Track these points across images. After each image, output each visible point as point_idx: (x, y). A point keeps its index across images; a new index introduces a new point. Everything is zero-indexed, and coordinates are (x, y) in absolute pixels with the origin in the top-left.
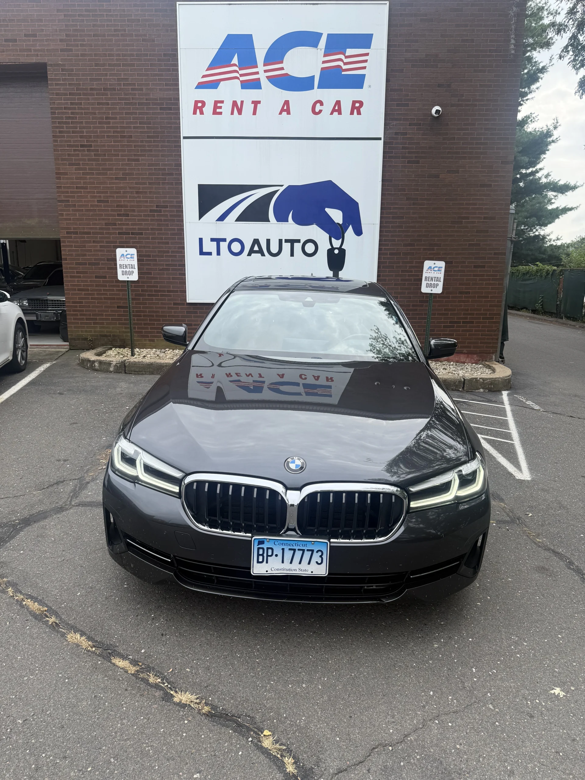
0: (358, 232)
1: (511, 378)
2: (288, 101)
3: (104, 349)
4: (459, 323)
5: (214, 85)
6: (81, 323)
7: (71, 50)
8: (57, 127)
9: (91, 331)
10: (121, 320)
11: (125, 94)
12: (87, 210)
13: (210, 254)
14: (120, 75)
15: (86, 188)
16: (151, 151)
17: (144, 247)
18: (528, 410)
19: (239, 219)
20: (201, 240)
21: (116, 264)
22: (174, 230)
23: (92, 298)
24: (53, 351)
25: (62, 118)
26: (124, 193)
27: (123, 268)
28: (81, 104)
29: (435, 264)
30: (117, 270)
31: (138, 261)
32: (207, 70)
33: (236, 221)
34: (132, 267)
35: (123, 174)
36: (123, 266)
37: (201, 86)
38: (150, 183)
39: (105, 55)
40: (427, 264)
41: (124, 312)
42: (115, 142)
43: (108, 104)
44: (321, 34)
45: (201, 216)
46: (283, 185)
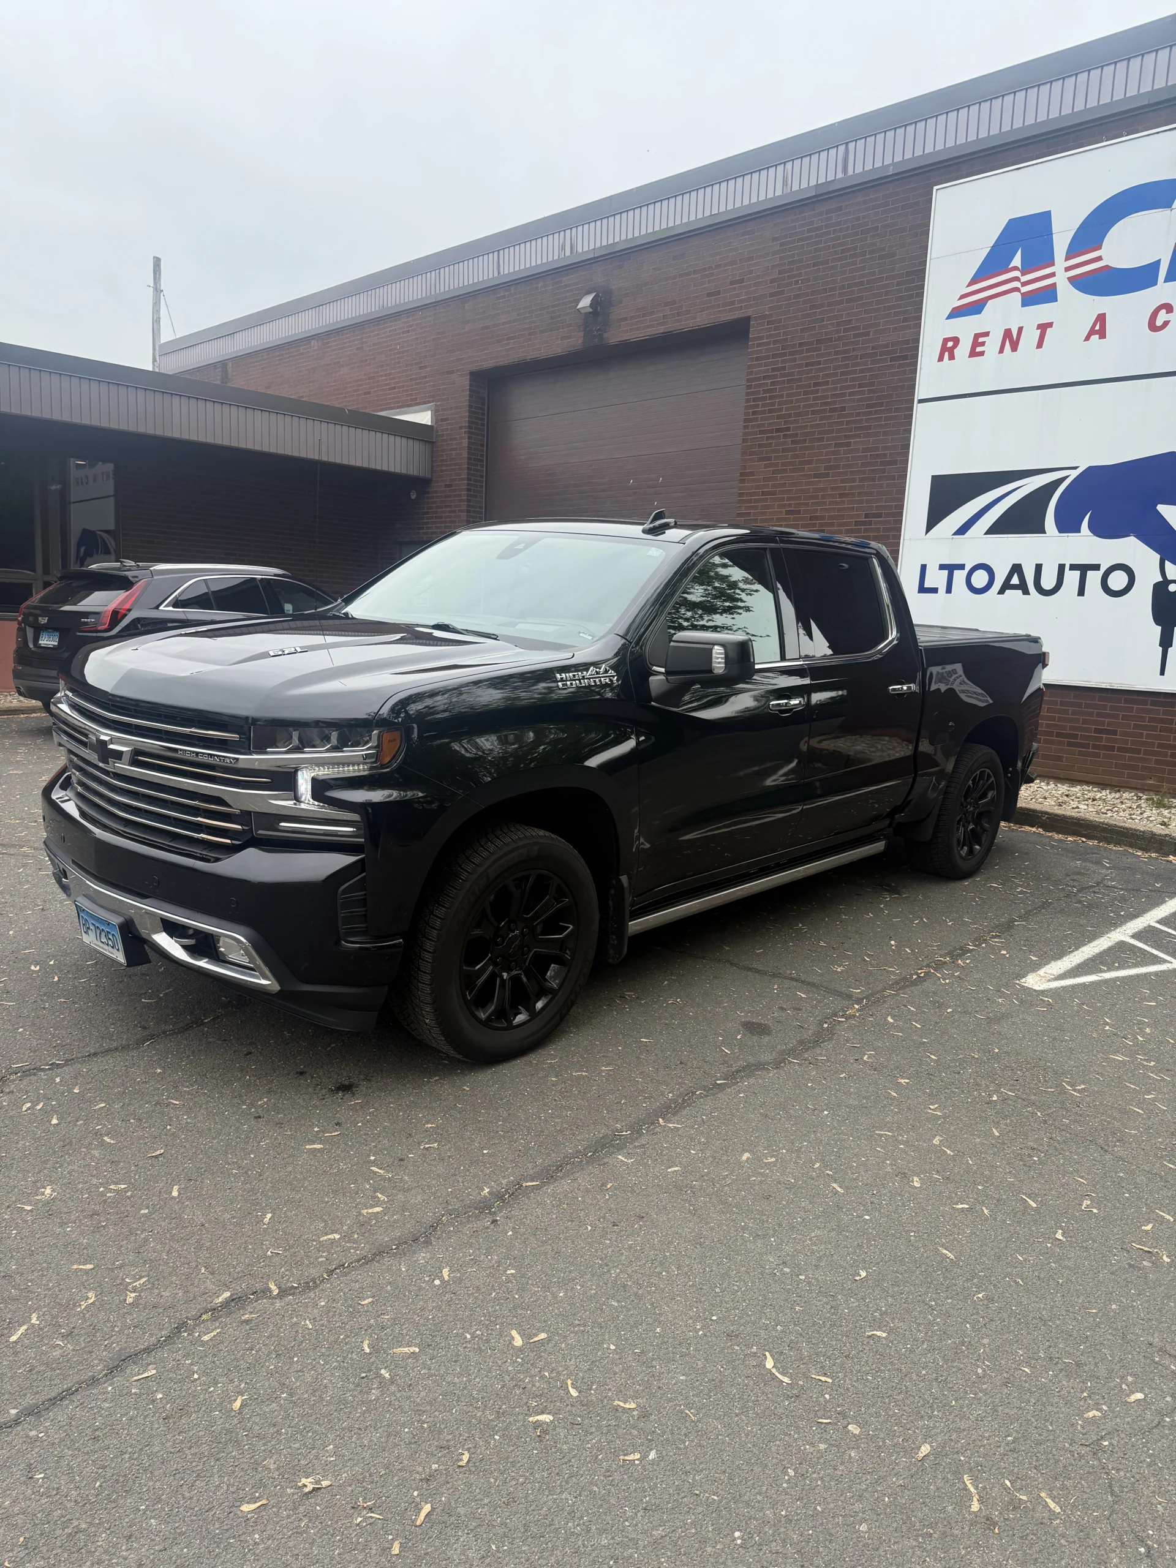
2: (1104, 314)
5: (976, 308)
7: (782, 292)
8: (751, 407)
11: (845, 345)
14: (842, 316)
15: (774, 493)
16: (869, 427)
19: (990, 532)
25: (759, 392)
26: (823, 497)
32: (969, 285)
33: (985, 534)
35: (826, 468)
37: (955, 313)
38: (861, 480)
43: (820, 363)
45: (929, 528)
46: (1078, 467)
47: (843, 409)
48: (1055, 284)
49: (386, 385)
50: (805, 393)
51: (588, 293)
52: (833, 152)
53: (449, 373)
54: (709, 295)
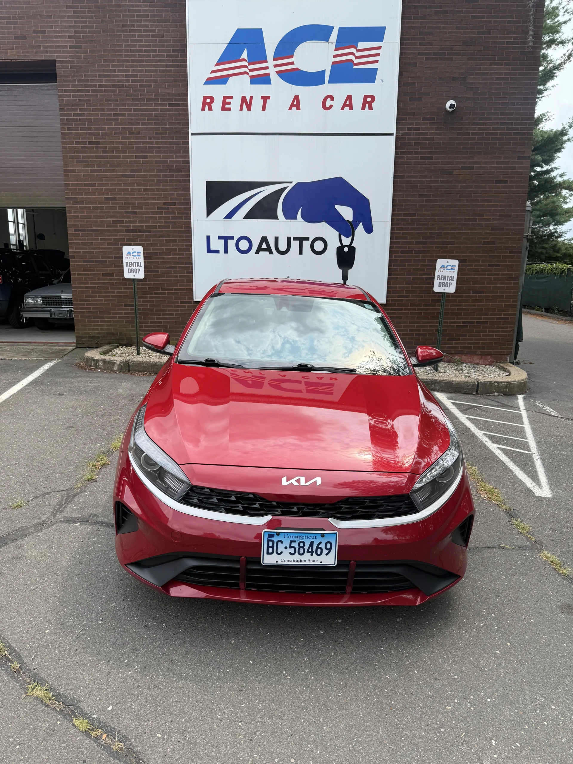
0: (369, 229)
1: (526, 382)
2: (298, 96)
3: (110, 348)
4: (473, 323)
5: (223, 80)
6: (89, 321)
7: (80, 47)
8: (65, 124)
9: (98, 329)
10: (128, 318)
11: (134, 91)
12: (95, 208)
13: (217, 252)
14: (129, 71)
15: (94, 185)
16: (159, 147)
17: (152, 245)
18: (545, 416)
19: (247, 217)
20: (208, 238)
21: (122, 262)
22: (182, 227)
23: (99, 296)
24: (59, 349)
25: (71, 115)
26: (132, 190)
27: (130, 266)
28: (89, 100)
29: (448, 262)
30: (123, 268)
31: (145, 258)
32: (217, 65)
33: (245, 218)
34: (139, 265)
35: (131, 171)
36: (130, 264)
37: (210, 81)
38: (158, 181)
39: (114, 51)
40: (440, 262)
41: (131, 310)
42: (123, 138)
43: (116, 101)
44: (333, 27)
45: (209, 213)
46: (292, 182)
50: (109, 120)
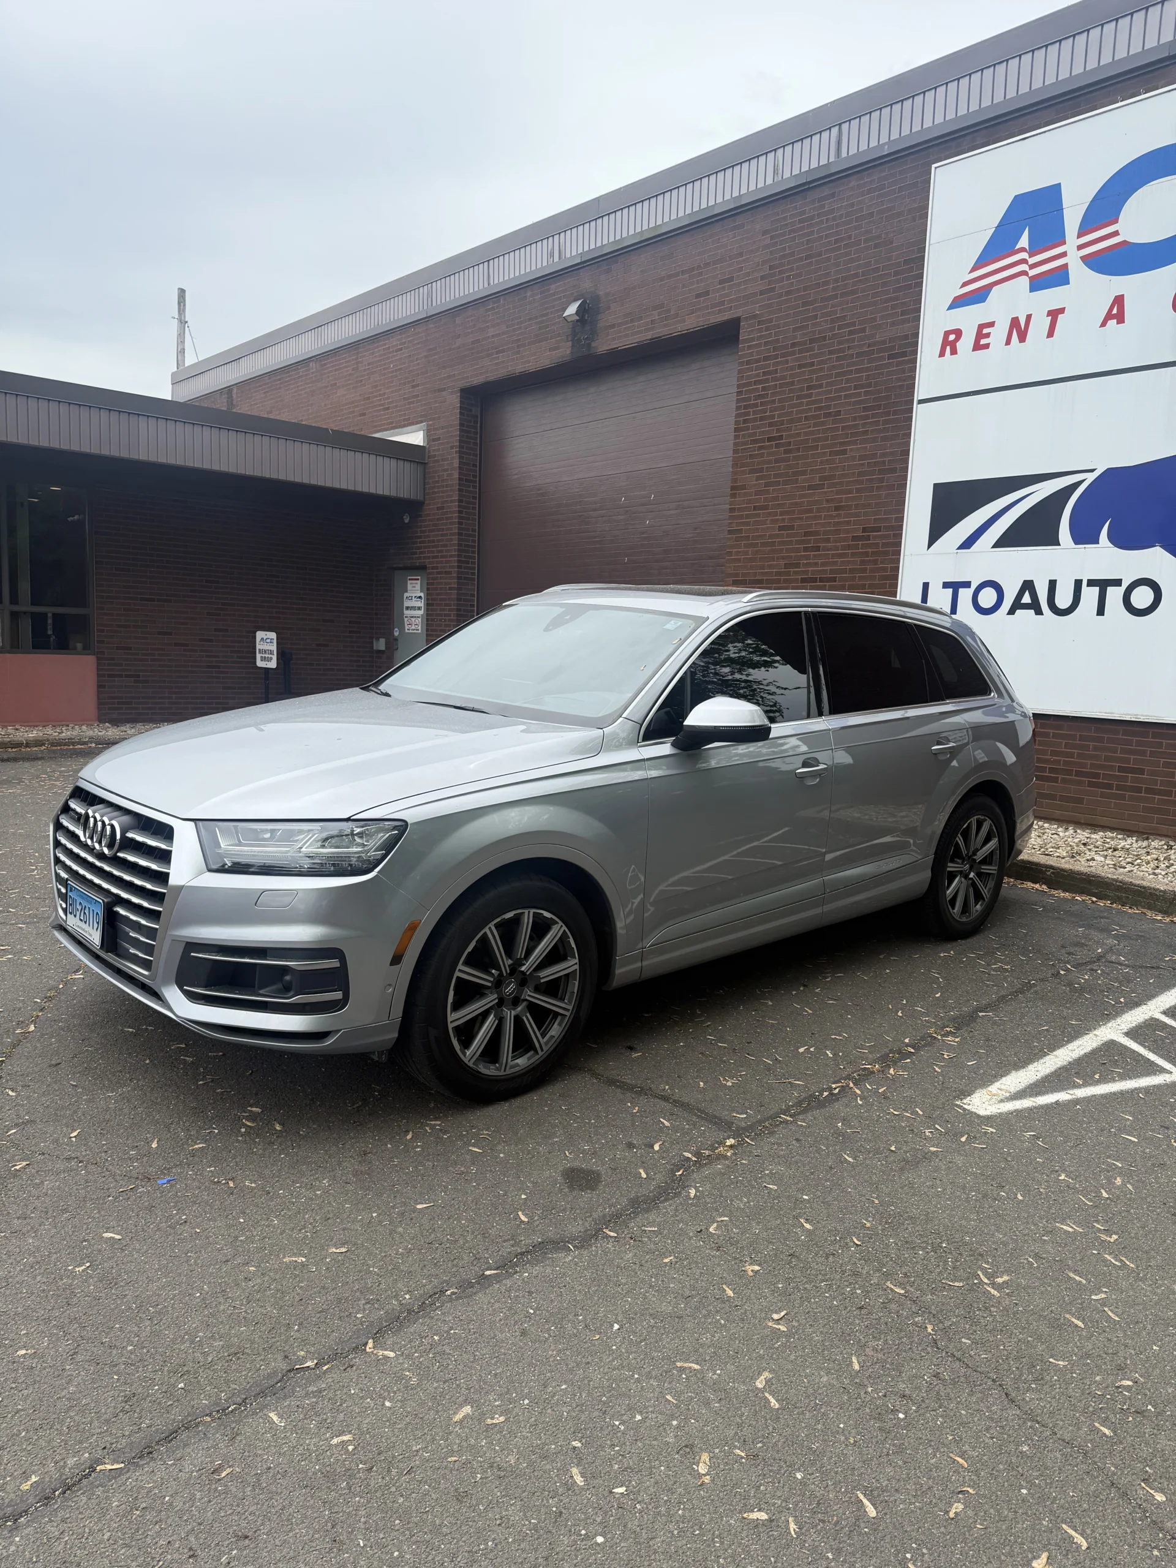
2: (1122, 296)
5: (978, 296)
7: (773, 289)
8: (742, 415)
14: (835, 312)
15: (766, 508)
16: (866, 433)
20: (926, 586)
25: (750, 399)
28: (776, 371)
32: (971, 272)
33: (993, 547)
35: (820, 479)
37: (959, 302)
39: (818, 286)
42: (815, 425)
43: (813, 364)
45: (932, 541)
46: (1095, 469)
47: (838, 413)
48: (1066, 266)
49: (380, 405)
50: (798, 397)
51: (575, 300)
52: (825, 135)
53: (440, 390)
54: (698, 296)
